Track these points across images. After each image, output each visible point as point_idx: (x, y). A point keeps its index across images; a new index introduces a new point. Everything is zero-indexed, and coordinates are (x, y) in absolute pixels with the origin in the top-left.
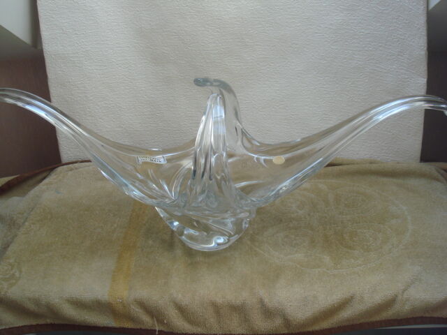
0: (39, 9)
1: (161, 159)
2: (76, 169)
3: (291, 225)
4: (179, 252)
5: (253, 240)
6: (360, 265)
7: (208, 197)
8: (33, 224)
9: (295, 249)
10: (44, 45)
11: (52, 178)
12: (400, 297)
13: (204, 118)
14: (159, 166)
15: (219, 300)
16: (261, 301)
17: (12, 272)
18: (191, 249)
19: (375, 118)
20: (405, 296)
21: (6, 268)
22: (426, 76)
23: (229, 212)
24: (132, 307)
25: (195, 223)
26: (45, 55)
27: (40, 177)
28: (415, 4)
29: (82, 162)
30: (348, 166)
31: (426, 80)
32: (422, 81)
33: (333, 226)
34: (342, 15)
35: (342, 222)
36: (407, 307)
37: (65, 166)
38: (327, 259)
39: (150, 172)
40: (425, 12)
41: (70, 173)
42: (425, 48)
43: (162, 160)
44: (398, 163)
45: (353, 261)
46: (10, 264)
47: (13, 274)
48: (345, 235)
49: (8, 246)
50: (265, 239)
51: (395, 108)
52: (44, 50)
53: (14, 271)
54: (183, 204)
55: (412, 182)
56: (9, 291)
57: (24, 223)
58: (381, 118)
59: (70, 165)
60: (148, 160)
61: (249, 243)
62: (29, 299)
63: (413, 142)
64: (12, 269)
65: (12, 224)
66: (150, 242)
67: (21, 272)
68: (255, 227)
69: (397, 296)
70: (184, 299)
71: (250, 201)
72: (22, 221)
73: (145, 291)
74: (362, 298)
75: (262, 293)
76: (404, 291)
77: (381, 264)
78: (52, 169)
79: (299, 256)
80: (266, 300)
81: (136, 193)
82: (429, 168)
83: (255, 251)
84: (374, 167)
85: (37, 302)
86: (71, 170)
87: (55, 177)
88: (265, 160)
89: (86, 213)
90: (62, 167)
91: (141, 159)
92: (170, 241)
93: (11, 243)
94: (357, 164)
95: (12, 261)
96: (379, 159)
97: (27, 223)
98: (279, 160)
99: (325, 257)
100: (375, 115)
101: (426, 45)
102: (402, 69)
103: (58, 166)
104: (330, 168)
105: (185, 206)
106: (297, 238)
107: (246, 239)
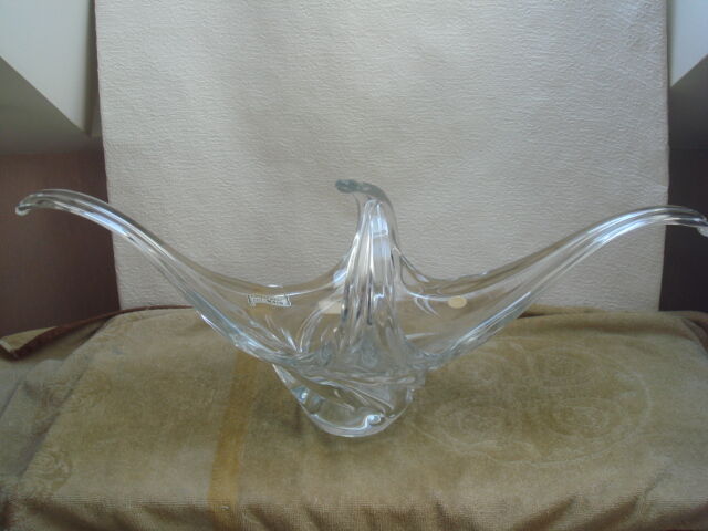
0: (102, 78)
1: (282, 300)
2: (143, 318)
3: (474, 401)
4: (310, 438)
5: (418, 421)
6: (581, 456)
7: (363, 349)
8: (84, 397)
9: (483, 434)
10: (104, 130)
11: (108, 331)
12: (642, 500)
13: (357, 237)
14: (281, 309)
15: (376, 506)
16: (439, 508)
17: (56, 467)
18: (327, 434)
19: (596, 240)
20: (649, 498)
21: (47, 460)
22: (667, 182)
23: (387, 374)
24: (245, 517)
25: (336, 392)
26: (105, 146)
27: (87, 330)
28: (649, 78)
29: (152, 308)
30: (554, 317)
31: (666, 188)
32: (662, 189)
33: (536, 401)
34: (544, 93)
35: (550, 397)
36: (653, 515)
37: (127, 315)
38: (530, 447)
39: (268, 318)
40: (665, 89)
41: (135, 324)
42: (666, 142)
43: (284, 301)
44: (627, 312)
45: (569, 450)
46: (53, 455)
47: (59, 469)
48: (555, 415)
49: (46, 430)
50: (437, 421)
51: (625, 225)
52: (104, 139)
53: (59, 465)
54: (324, 361)
55: (650, 339)
56: (55, 493)
57: (67, 397)
58: (607, 238)
59: (135, 313)
60: (264, 301)
61: (413, 425)
62: (86, 506)
63: (649, 279)
64: (57, 462)
65: (46, 398)
66: (266, 424)
67: (70, 466)
68: (421, 403)
69: (637, 499)
70: (323, 504)
71: (421, 356)
72: (64, 394)
73: (263, 492)
74: (587, 501)
75: (440, 494)
76: (648, 490)
77: (611, 454)
78: (107, 319)
79: (490, 443)
80: (445, 505)
81: (251, 344)
82: (672, 318)
83: (424, 436)
84: (591, 317)
85: (98, 509)
86: (136, 319)
87: (113, 329)
88: (430, 302)
89: (164, 382)
90: (122, 316)
91: (255, 299)
92: (296, 423)
93: (50, 425)
94: (567, 313)
95: (55, 450)
96: (598, 307)
97: (73, 396)
98: (457, 302)
99: (528, 445)
100: (595, 237)
101: (667, 137)
102: (631, 173)
103: (115, 315)
104: (527, 320)
105: (327, 364)
106: (485, 419)
107: (410, 419)
